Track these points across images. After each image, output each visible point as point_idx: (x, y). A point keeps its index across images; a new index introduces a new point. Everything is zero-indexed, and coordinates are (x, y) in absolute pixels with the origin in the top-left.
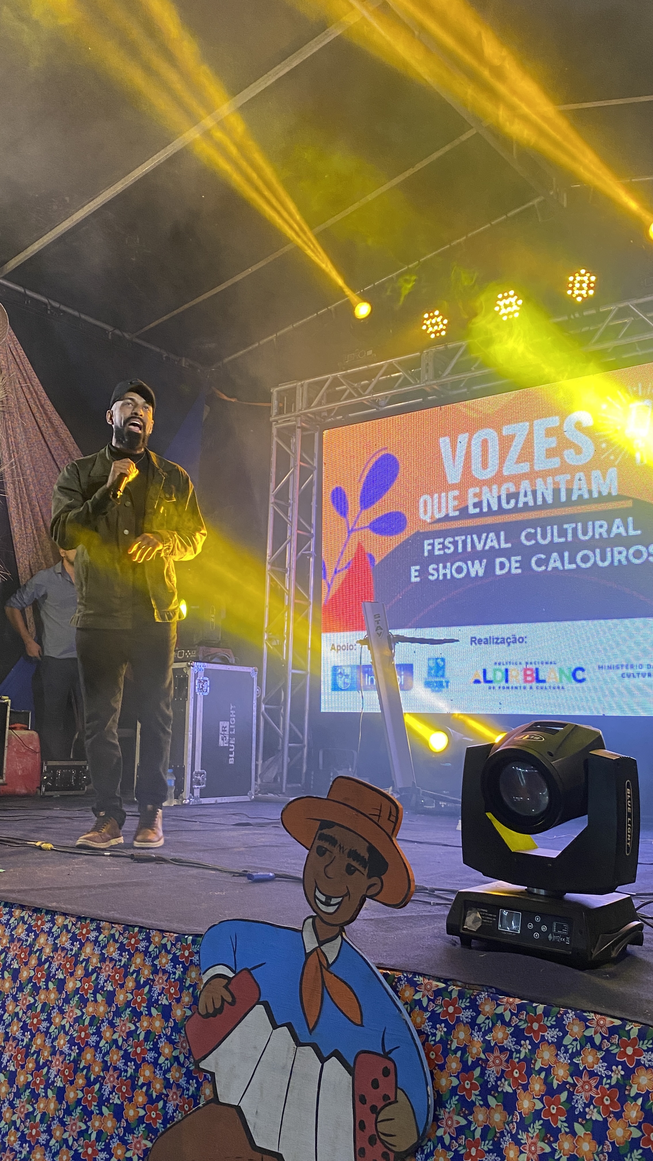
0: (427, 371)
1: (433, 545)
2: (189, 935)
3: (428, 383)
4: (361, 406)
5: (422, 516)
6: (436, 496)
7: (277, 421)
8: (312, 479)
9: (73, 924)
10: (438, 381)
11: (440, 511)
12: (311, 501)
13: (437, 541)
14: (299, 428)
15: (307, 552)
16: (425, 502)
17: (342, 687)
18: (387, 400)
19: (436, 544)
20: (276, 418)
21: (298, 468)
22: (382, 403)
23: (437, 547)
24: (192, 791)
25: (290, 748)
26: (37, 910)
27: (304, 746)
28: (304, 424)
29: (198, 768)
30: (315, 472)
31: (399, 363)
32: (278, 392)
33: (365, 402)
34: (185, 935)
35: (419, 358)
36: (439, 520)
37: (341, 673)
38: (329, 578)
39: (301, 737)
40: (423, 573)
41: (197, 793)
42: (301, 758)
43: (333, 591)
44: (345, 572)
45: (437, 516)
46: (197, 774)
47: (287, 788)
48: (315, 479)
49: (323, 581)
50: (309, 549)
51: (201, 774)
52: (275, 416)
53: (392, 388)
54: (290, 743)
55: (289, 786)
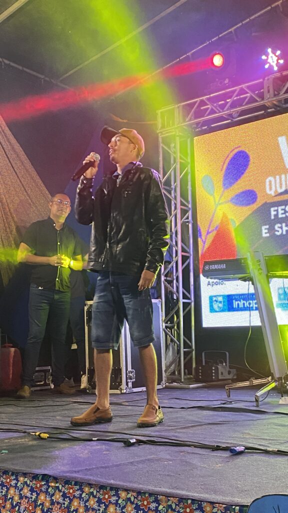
0: (269, 92)
1: (277, 211)
2: (236, 506)
3: (270, 100)
4: (221, 119)
5: (268, 192)
6: (278, 177)
7: (161, 133)
8: (187, 170)
9: (135, 498)
10: (277, 98)
11: (281, 187)
12: (188, 185)
13: (280, 208)
14: (177, 136)
15: (187, 220)
16: (270, 182)
17: (217, 310)
18: (239, 114)
19: (280, 210)
20: (161, 131)
21: (179, 163)
22: (235, 115)
23: (280, 212)
24: (127, 384)
25: (184, 352)
26: (102, 487)
27: (193, 350)
28: (180, 134)
29: (130, 369)
30: (189, 166)
31: (248, 87)
32: (161, 112)
33: (224, 116)
34: (233, 506)
35: (262, 83)
36: (281, 194)
37: (215, 301)
38: (203, 238)
39: (190, 344)
40: (271, 229)
41: (130, 385)
42: (191, 358)
43: (207, 246)
44: (214, 233)
45: (280, 191)
46: (130, 372)
47: (185, 379)
48: (189, 171)
49: (199, 239)
50: (188, 218)
51: (132, 372)
52: (160, 129)
53: (241, 105)
54: (184, 348)
55: (185, 377)
